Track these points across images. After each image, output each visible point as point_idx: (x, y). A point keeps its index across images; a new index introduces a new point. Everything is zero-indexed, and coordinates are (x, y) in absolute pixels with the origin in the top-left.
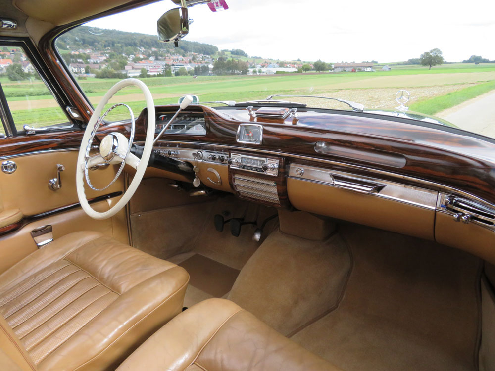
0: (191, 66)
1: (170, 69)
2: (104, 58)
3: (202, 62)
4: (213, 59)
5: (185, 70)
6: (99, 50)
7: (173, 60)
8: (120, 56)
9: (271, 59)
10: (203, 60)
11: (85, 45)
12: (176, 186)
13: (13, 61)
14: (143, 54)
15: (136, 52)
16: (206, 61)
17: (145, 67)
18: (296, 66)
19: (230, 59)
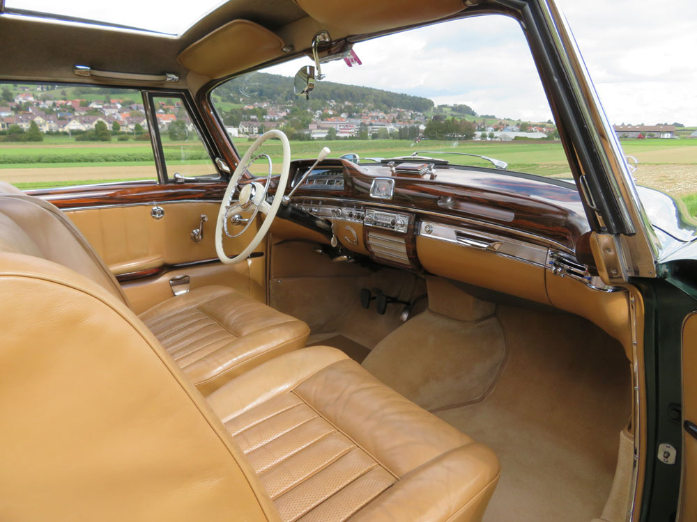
0: (395, 126)
1: (366, 130)
2: (284, 114)
3: (411, 121)
4: (426, 118)
5: (387, 131)
6: (279, 103)
7: (372, 117)
8: (304, 111)
9: (508, 119)
10: (412, 119)
11: (262, 97)
12: (321, 251)
13: (177, 116)
14: (333, 109)
15: (324, 106)
16: (416, 119)
17: (334, 127)
18: (544, 129)
19: (450, 118)
